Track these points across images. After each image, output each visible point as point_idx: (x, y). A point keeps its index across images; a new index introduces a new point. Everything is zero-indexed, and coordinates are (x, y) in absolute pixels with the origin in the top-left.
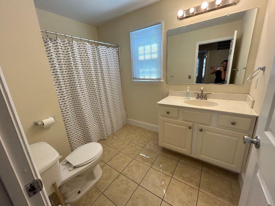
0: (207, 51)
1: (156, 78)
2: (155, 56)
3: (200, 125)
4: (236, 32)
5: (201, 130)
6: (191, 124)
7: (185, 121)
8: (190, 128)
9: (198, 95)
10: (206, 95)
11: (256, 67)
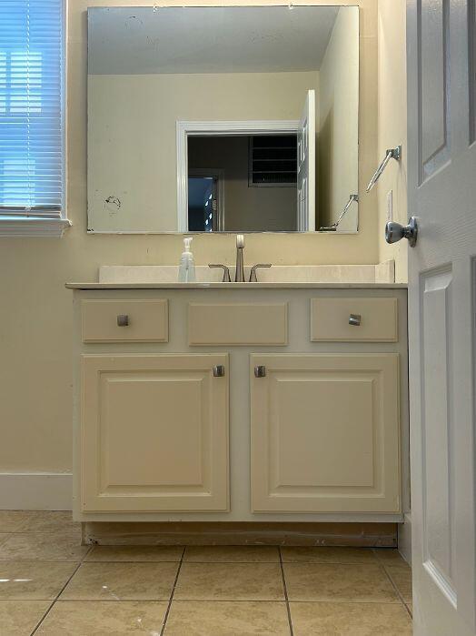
0: (215, 181)
1: (34, 204)
2: (29, 104)
3: (254, 355)
4: (312, 94)
5: (260, 373)
6: (219, 357)
7: (195, 347)
8: (220, 372)
9: (227, 271)
10: (253, 271)
11: (382, 154)
